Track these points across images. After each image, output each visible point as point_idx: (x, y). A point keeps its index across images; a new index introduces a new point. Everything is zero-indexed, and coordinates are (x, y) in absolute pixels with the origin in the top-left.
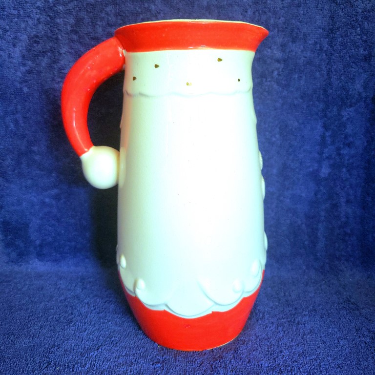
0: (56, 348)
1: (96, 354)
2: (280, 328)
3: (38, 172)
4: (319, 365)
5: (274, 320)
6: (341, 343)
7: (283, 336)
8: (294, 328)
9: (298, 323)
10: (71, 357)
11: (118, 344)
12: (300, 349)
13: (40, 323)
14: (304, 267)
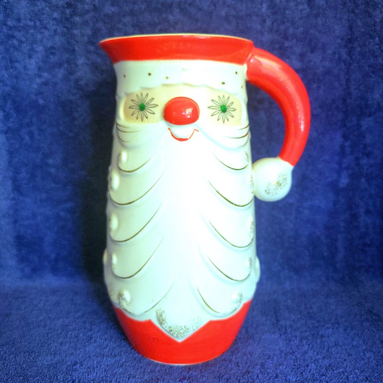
0: (78, 365)
1: (120, 370)
2: (304, 342)
3: (53, 185)
4: (347, 378)
5: (298, 333)
6: (368, 355)
7: (308, 349)
8: (319, 341)
9: (322, 336)
10: (95, 374)
11: (142, 361)
12: (326, 362)
13: (60, 340)
14: (324, 279)
